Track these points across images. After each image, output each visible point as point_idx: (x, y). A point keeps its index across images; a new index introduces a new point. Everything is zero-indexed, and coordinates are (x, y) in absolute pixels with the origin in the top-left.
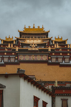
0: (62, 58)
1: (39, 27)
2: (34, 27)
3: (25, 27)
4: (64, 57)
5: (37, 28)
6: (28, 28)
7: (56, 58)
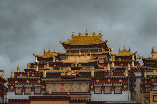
0: (111, 86)
1: (94, 34)
2: (86, 35)
3: (73, 35)
4: (114, 85)
5: (92, 35)
6: (78, 35)
7: (101, 86)
